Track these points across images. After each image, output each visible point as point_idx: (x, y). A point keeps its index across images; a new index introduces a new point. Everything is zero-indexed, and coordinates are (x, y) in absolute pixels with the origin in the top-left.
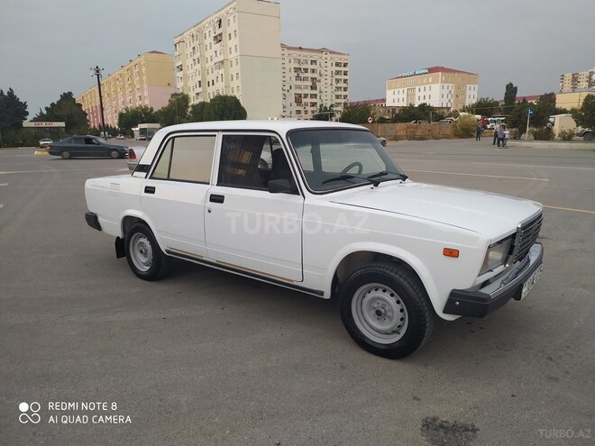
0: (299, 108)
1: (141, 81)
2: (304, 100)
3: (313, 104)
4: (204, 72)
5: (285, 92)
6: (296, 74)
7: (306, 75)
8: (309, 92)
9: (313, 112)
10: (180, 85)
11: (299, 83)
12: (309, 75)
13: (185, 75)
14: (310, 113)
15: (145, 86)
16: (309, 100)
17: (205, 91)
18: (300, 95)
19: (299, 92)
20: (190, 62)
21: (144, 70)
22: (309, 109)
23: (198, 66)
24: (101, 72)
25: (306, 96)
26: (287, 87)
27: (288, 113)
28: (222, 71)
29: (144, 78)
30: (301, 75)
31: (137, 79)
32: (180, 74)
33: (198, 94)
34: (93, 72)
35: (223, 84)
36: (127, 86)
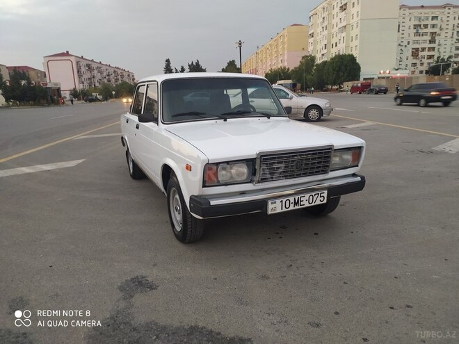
0: (415, 61)
1: (283, 47)
2: (421, 54)
3: (430, 57)
4: (330, 36)
5: (403, 48)
6: (415, 31)
7: (425, 30)
8: (427, 45)
9: (429, 63)
10: (310, 48)
11: (417, 38)
12: (429, 30)
13: (315, 41)
14: (426, 65)
15: (286, 52)
16: (426, 53)
17: (329, 52)
18: (417, 50)
19: (416, 46)
20: (320, 29)
21: (286, 39)
22: (425, 61)
23: (326, 32)
24: (242, 45)
25: (423, 50)
26: (405, 43)
27: (403, 66)
28: (344, 34)
29: (286, 46)
30: (420, 31)
31: (281, 47)
32: (311, 40)
33: (323, 55)
34: (237, 45)
35: (344, 45)
36: (273, 53)
